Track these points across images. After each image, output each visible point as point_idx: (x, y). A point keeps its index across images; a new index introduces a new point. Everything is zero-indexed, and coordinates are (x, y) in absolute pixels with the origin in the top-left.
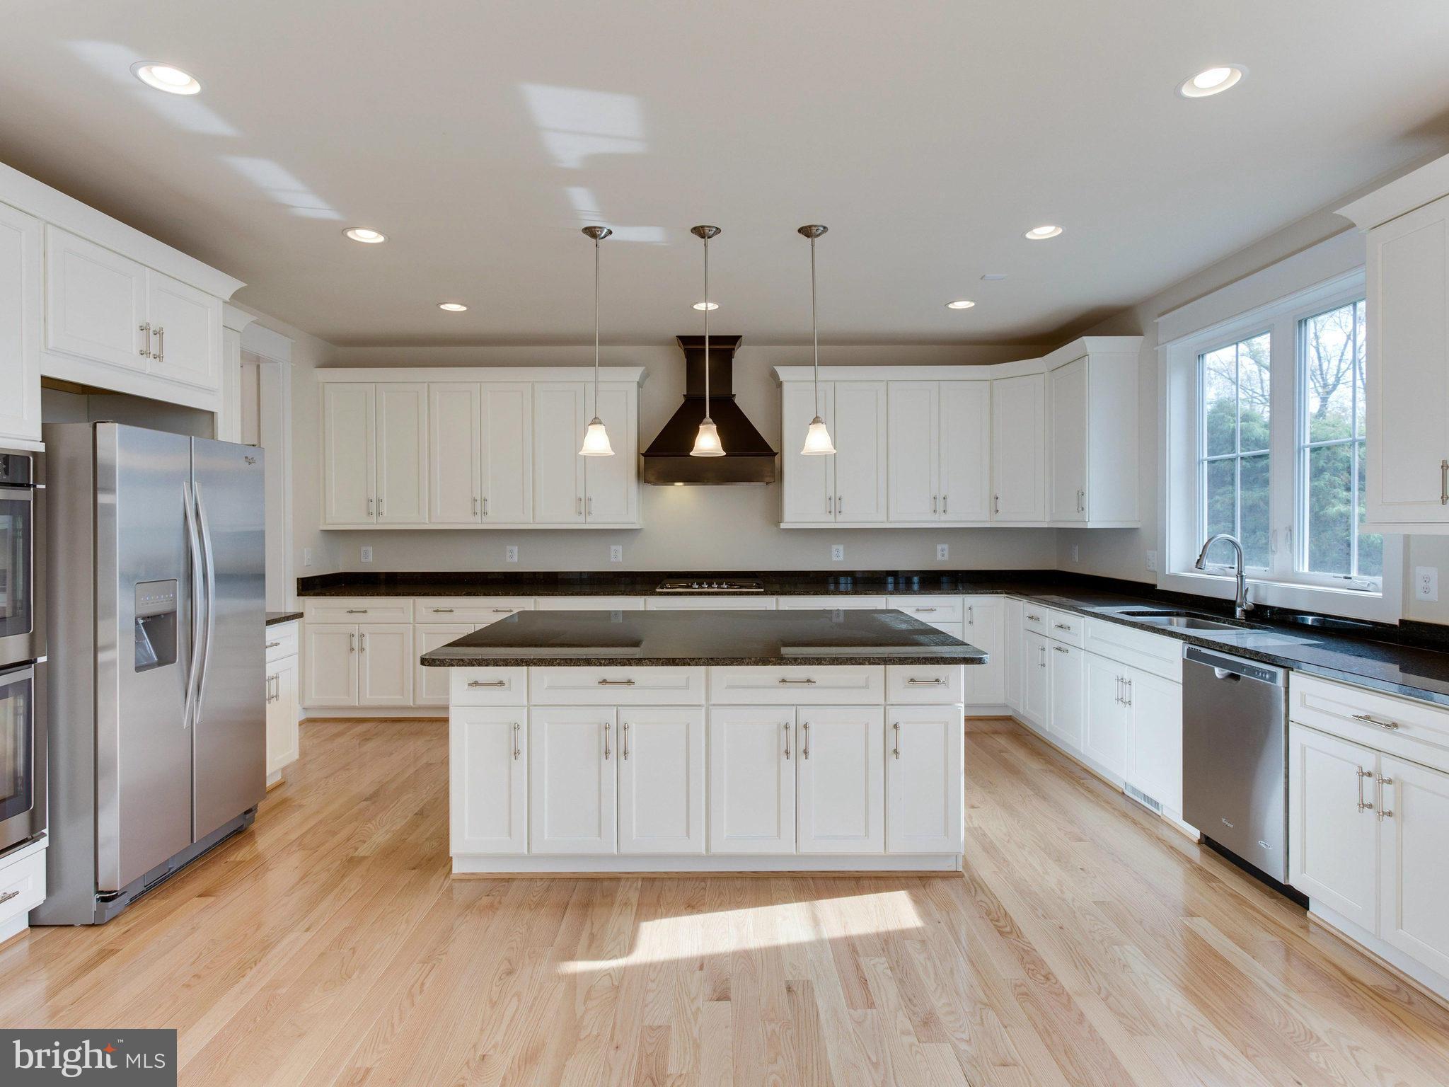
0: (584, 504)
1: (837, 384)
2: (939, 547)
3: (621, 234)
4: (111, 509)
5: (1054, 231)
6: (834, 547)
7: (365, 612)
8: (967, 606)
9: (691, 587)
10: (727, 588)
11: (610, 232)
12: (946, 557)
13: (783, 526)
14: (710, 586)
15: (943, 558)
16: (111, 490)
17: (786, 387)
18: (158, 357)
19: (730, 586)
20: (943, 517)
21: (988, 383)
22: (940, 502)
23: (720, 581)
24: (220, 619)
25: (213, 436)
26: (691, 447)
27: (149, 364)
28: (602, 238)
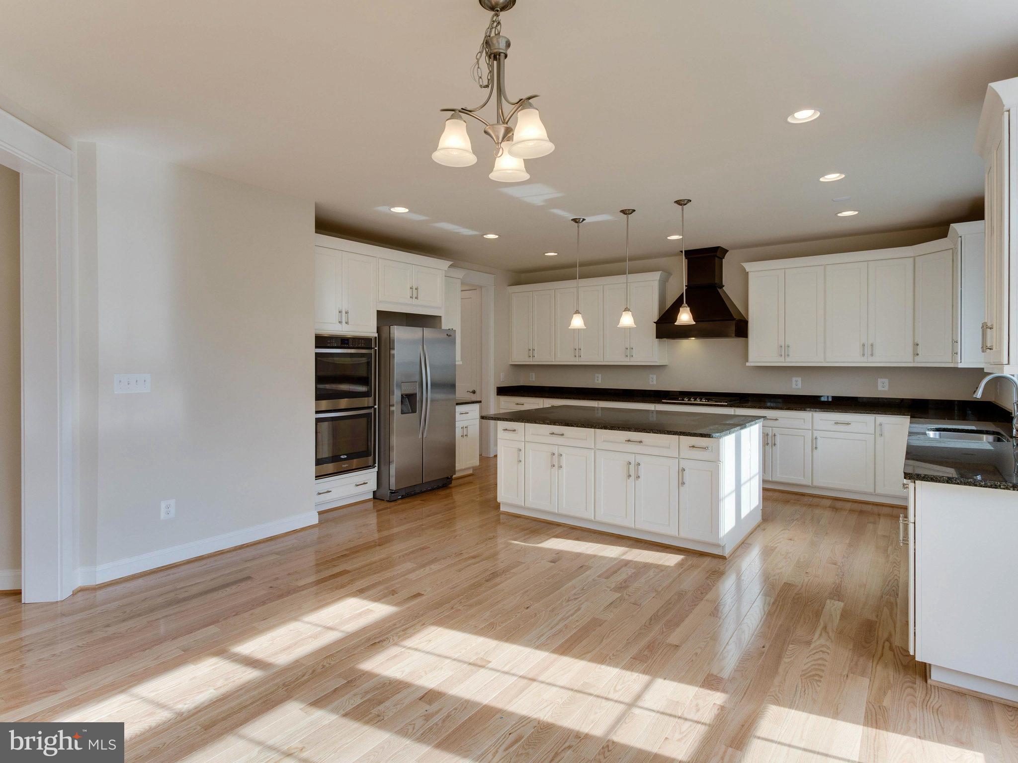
0: (629, 351)
1: (786, 270)
2: (880, 381)
3: (589, 220)
4: (394, 355)
5: (838, 177)
6: (794, 379)
7: (523, 404)
8: (878, 423)
9: (683, 400)
10: (705, 401)
11: (584, 220)
12: (886, 388)
13: (748, 364)
14: (695, 400)
15: (883, 389)
16: (394, 349)
17: (750, 276)
18: (416, 298)
19: (708, 400)
20: (871, 359)
21: (912, 259)
22: (868, 348)
23: (696, 397)
24: (432, 401)
25: (440, 327)
26: (675, 320)
27: (414, 301)
28: (581, 222)
